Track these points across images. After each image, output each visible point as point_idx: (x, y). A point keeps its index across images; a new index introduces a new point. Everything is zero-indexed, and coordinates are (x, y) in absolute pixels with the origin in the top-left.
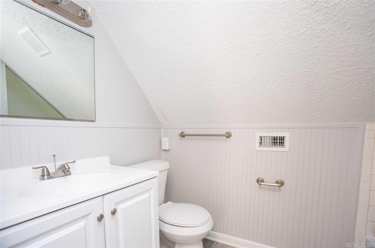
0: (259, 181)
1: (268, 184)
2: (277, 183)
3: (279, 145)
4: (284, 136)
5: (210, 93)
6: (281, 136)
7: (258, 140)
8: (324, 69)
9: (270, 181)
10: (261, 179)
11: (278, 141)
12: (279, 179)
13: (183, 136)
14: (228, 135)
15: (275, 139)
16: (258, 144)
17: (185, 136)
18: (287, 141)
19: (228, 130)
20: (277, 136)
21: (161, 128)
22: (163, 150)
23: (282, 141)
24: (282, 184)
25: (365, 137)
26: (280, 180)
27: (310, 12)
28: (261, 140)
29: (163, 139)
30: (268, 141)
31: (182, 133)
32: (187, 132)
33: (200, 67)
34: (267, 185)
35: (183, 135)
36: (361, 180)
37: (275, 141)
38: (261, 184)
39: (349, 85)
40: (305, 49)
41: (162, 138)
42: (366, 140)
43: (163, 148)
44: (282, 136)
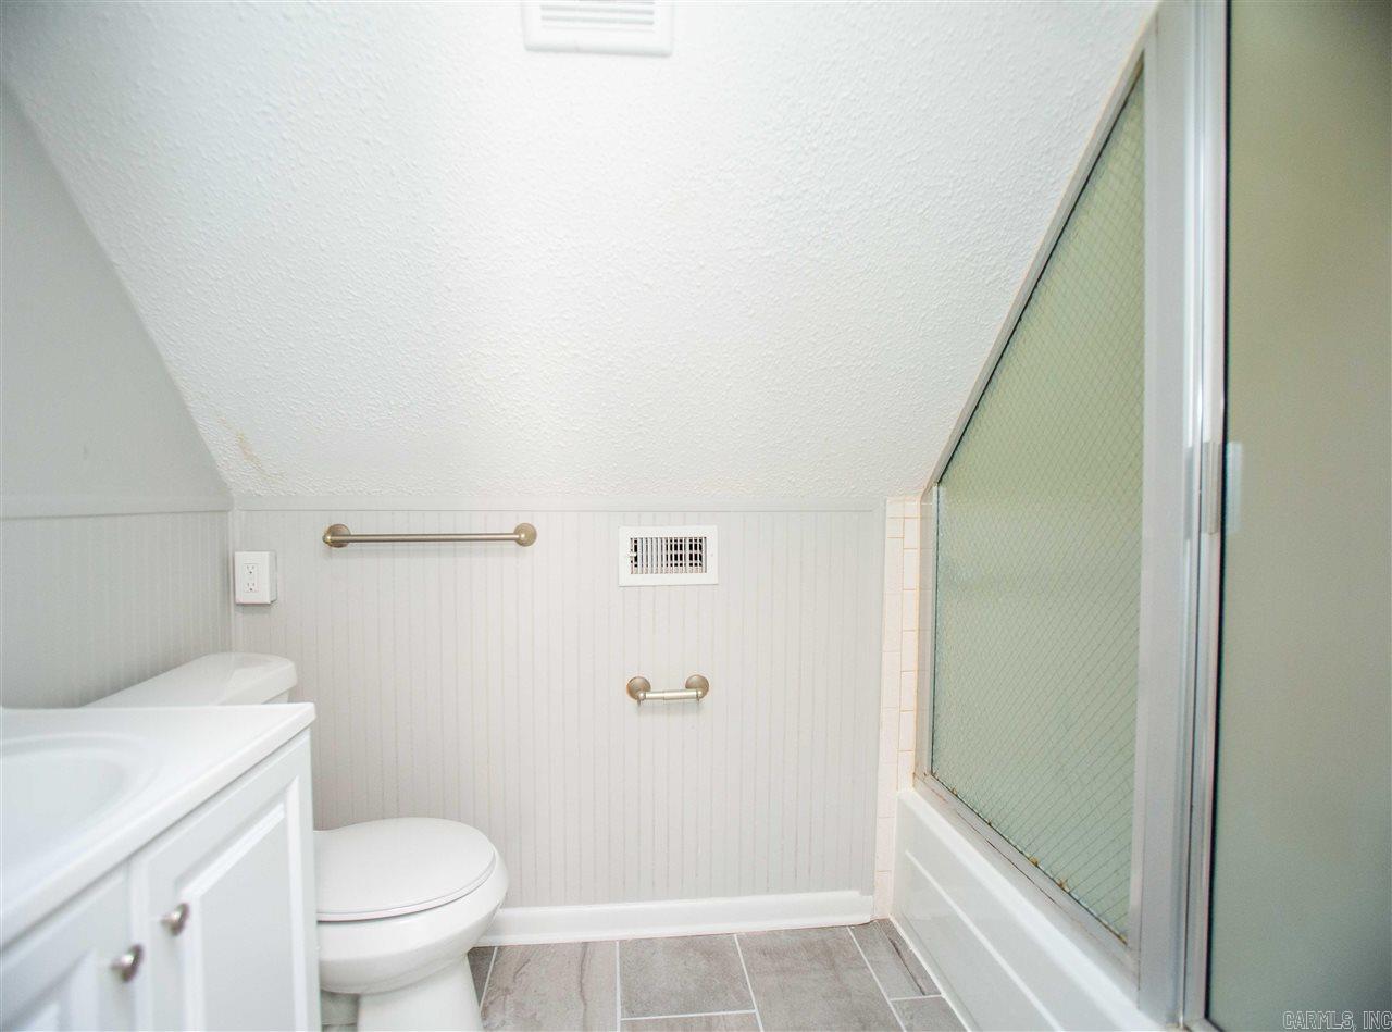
0: (637, 690)
1: (666, 695)
2: (688, 687)
3: (691, 565)
4: (703, 536)
5: (472, 385)
6: (693, 536)
7: (626, 552)
8: (811, 357)
9: (668, 683)
10: (638, 681)
11: (686, 553)
12: (692, 672)
13: (339, 544)
14: (525, 537)
15: (676, 545)
16: (626, 564)
17: (348, 541)
18: (711, 552)
19: (523, 519)
20: (683, 535)
21: (226, 512)
22: (238, 605)
23: (698, 552)
24: (703, 686)
25: (887, 535)
26: (695, 678)
27: (791, 211)
28: (636, 550)
29: (242, 559)
30: (657, 554)
31: (333, 530)
32: (355, 529)
33: (450, 291)
34: (664, 699)
35: (337, 539)
36: (884, 648)
37: (679, 552)
38: (645, 698)
39: (859, 403)
40: (772, 299)
41: (237, 554)
42: (888, 542)
43: (242, 597)
44: (698, 536)
